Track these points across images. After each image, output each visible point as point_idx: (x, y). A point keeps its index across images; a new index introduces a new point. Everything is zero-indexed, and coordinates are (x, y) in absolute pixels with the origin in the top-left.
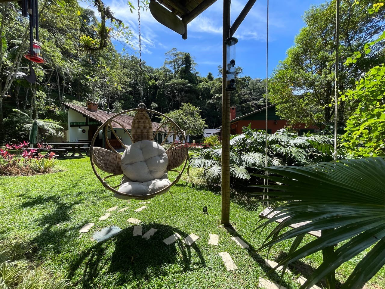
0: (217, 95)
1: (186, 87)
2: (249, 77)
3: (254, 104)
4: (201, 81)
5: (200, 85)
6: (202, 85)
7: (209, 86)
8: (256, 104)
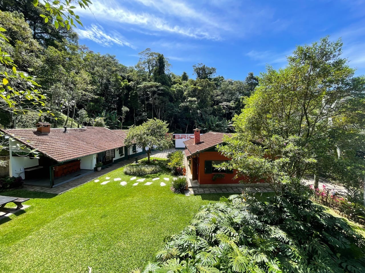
0: (190, 99)
1: (159, 90)
2: (222, 77)
3: (226, 106)
4: (175, 83)
5: (173, 87)
6: (175, 88)
7: (182, 88)
8: (227, 106)
